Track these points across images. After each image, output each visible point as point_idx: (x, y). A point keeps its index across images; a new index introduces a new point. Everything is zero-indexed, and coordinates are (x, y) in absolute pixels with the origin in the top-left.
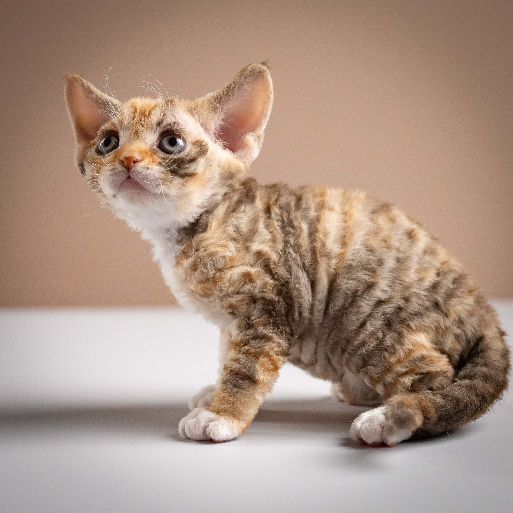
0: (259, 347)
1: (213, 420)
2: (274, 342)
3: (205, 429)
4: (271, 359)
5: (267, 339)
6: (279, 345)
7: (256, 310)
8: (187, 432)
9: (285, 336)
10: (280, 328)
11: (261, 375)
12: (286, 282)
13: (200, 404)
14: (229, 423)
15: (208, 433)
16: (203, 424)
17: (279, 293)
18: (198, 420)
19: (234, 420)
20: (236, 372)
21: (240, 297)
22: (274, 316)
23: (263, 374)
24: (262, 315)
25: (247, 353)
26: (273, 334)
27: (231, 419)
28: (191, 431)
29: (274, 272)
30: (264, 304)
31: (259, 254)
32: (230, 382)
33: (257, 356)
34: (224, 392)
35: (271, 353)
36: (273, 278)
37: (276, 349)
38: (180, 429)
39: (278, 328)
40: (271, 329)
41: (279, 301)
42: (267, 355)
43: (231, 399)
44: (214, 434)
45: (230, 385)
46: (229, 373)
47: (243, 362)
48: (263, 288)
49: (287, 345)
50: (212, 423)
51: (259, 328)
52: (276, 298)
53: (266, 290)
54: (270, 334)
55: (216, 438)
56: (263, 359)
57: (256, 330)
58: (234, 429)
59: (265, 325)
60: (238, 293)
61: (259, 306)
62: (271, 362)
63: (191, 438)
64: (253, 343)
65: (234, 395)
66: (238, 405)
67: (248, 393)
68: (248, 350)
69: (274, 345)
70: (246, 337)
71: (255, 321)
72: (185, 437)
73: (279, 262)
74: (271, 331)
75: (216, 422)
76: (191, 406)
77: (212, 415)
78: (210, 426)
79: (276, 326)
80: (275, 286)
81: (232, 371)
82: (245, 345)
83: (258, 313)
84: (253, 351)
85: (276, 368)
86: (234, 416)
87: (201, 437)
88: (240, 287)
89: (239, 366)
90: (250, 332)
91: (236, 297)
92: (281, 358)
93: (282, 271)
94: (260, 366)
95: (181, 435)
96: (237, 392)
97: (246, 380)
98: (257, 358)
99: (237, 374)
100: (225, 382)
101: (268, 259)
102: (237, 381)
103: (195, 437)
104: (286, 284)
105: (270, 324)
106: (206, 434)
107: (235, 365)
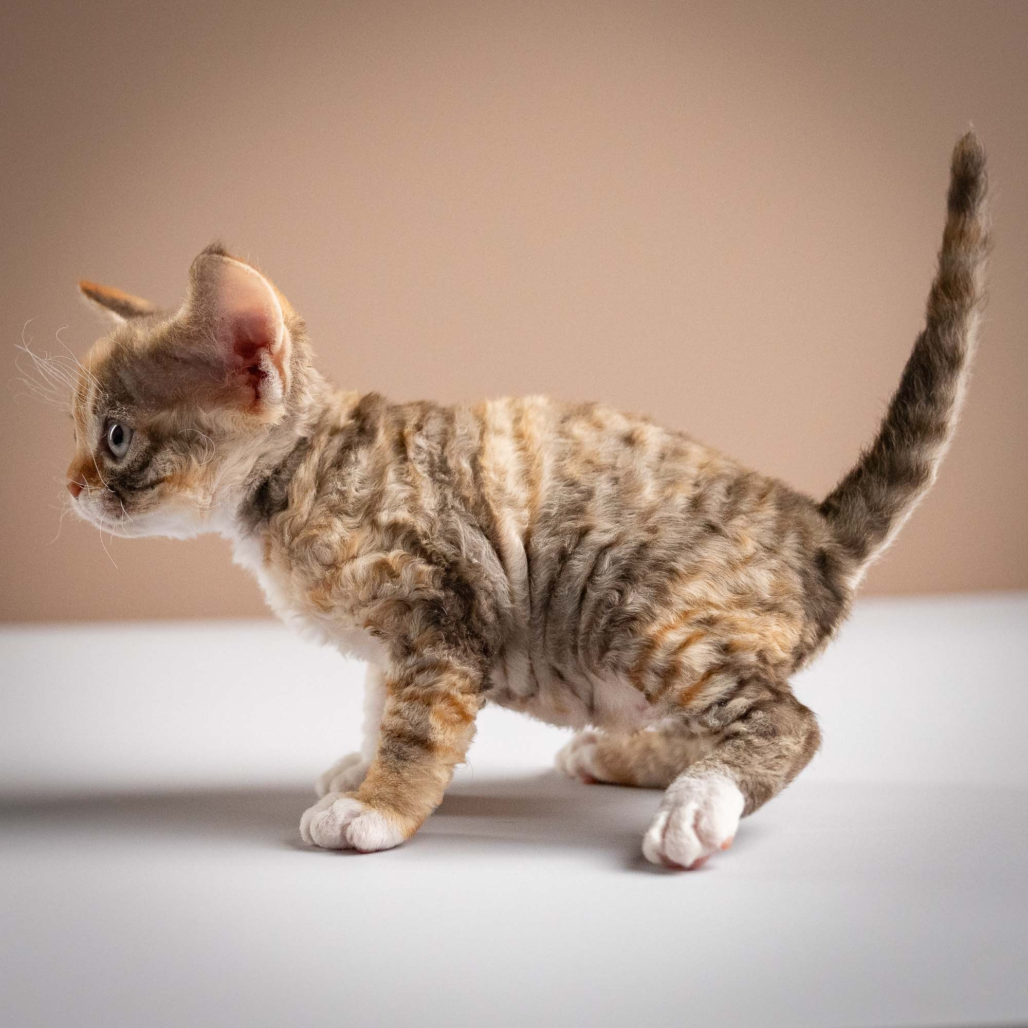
0: (430, 685)
1: (358, 815)
2: (454, 673)
3: (344, 828)
4: (453, 702)
5: (440, 668)
6: (464, 675)
7: (414, 622)
8: (313, 833)
9: (473, 656)
10: (459, 645)
11: (440, 734)
12: (452, 564)
13: (334, 786)
14: (387, 820)
15: (348, 836)
16: (341, 820)
17: (446, 584)
18: (332, 813)
19: (395, 815)
20: (397, 733)
21: (380, 603)
22: (444, 626)
23: (442, 732)
24: (426, 628)
25: (412, 698)
26: (450, 658)
27: (390, 813)
28: (320, 832)
29: (429, 552)
30: (425, 609)
31: (395, 528)
32: (391, 751)
33: (428, 701)
34: (382, 767)
35: (453, 692)
36: (429, 562)
37: (460, 683)
38: (302, 827)
39: (457, 645)
40: (444, 649)
41: (447, 597)
42: (447, 696)
43: (393, 778)
44: (360, 838)
45: (392, 756)
46: (388, 735)
47: (407, 713)
48: (417, 583)
49: (478, 673)
50: (357, 820)
51: (425, 651)
52: (441, 594)
53: (423, 586)
54: (446, 658)
55: (364, 846)
56: (440, 706)
57: (422, 655)
58: (395, 831)
59: (433, 644)
60: (375, 598)
61: (418, 613)
62: (453, 709)
63: (321, 845)
64: (420, 679)
65: (399, 773)
66: (403, 789)
67: (421, 768)
68: (412, 694)
69: (455, 678)
70: (408, 671)
71: (416, 640)
72: (310, 843)
73: (433, 531)
74: (446, 652)
75: (363, 818)
76: (319, 789)
77: (357, 806)
78: (353, 824)
79: (452, 641)
80: (435, 573)
81: (392, 731)
82: (408, 684)
83: (418, 627)
84: (421, 692)
85: (466, 718)
86: (396, 808)
87: (338, 843)
88: (375, 589)
89: (402, 720)
90: (411, 661)
91: (373, 605)
92: (472, 698)
93: (442, 546)
94: (435, 717)
95: (304, 838)
96: (403, 767)
97: (414, 745)
98: (429, 704)
99: (399, 736)
100: (383, 751)
101: (412, 532)
102: (400, 749)
103: (326, 843)
104: (453, 566)
105: (441, 640)
106: (345, 837)
107: (396, 721)
